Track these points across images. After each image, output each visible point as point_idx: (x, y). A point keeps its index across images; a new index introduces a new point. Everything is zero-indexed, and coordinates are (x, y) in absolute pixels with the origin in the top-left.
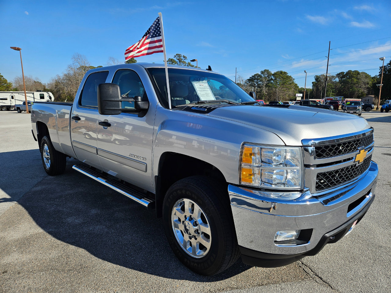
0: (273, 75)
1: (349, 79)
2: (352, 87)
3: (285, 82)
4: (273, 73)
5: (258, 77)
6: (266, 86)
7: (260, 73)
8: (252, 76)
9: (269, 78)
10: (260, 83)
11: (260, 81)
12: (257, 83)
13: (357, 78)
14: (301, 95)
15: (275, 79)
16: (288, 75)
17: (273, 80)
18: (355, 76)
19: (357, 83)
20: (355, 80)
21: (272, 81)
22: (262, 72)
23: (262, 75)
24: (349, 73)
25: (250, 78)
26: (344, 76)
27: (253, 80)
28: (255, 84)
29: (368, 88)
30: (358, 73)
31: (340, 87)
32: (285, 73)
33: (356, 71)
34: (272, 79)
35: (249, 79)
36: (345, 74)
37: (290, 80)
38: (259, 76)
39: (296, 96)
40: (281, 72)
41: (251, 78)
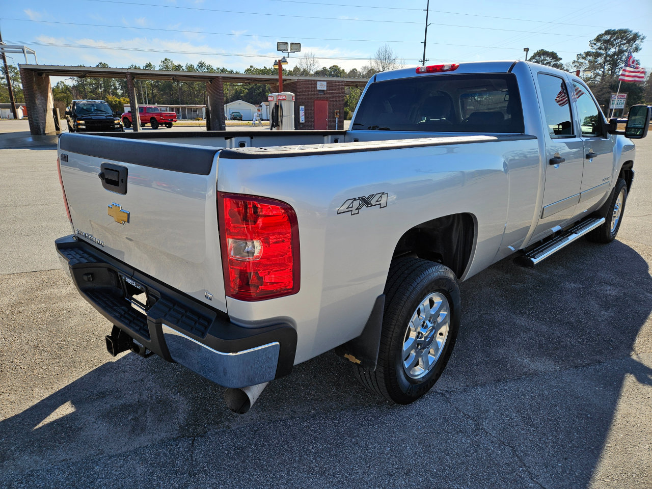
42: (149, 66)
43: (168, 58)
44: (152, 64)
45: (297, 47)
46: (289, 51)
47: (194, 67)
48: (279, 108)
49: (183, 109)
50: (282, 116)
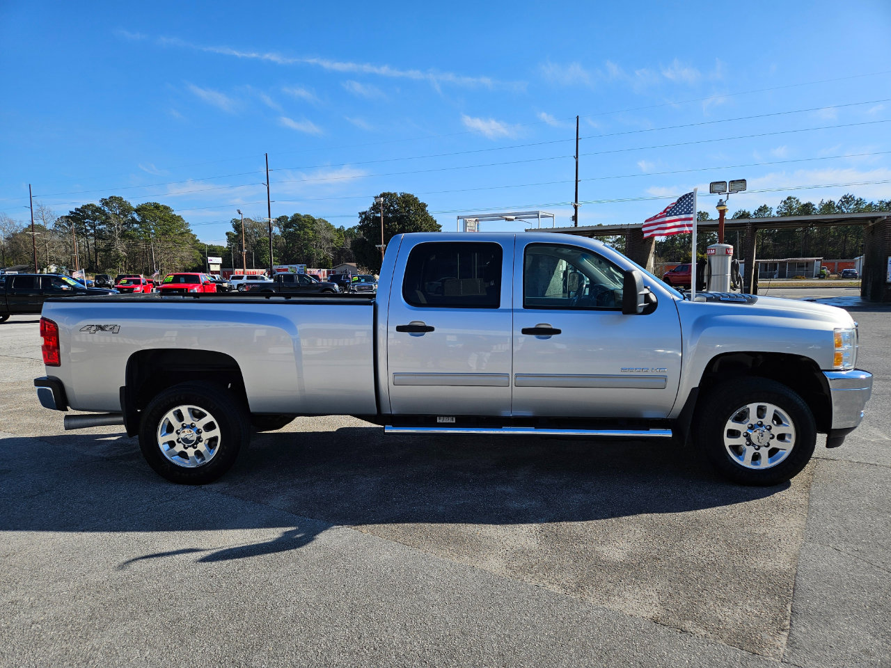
0: (137, 211)
1: (300, 230)
2: (306, 246)
3: (170, 230)
4: (134, 205)
5: (93, 212)
6: (124, 235)
7: (98, 204)
8: (77, 209)
9: (126, 216)
10: (100, 227)
11: (102, 223)
12: (93, 227)
13: (312, 229)
14: (219, 260)
15: (143, 221)
16: (173, 213)
17: (137, 223)
18: (309, 225)
19: (315, 238)
20: (311, 234)
21: (135, 226)
22: (105, 202)
23: (106, 209)
24: (296, 218)
25: (71, 212)
26: (287, 225)
27: (79, 220)
28: (87, 231)
29: (334, 249)
30: (314, 221)
31: (287, 247)
32: (166, 208)
33: (308, 216)
34: (134, 221)
35: (67, 217)
36: (289, 219)
37: (182, 226)
38: (98, 210)
39: (209, 262)
40: (157, 207)
41: (75, 213)
42: (763, 209)
43: (793, 196)
44: (769, 206)
45: (739, 185)
46: (728, 191)
47: (834, 203)
48: (707, 266)
49: (783, 264)
50: (710, 276)
